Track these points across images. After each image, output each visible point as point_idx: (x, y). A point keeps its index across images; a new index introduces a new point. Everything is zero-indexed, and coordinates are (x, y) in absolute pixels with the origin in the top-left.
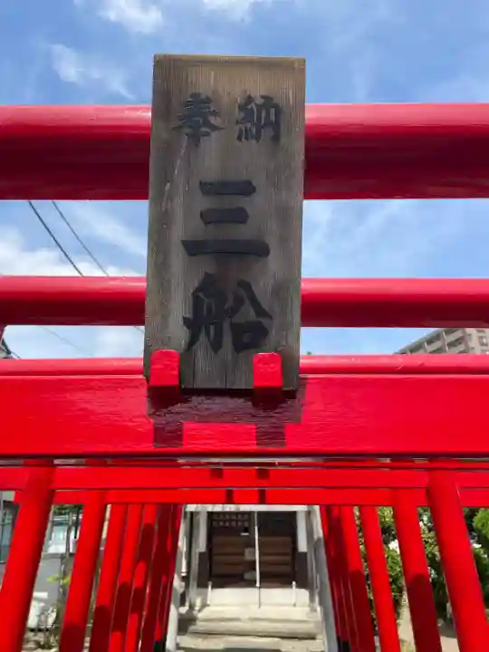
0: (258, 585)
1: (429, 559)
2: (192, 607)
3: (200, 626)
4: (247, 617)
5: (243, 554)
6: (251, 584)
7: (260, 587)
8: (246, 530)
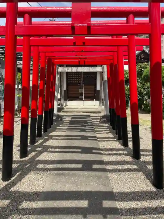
0: (83, 99)
1: (139, 92)
2: (62, 105)
3: (65, 110)
4: (80, 108)
5: (79, 91)
6: (81, 99)
7: (84, 100)
8: (79, 84)
